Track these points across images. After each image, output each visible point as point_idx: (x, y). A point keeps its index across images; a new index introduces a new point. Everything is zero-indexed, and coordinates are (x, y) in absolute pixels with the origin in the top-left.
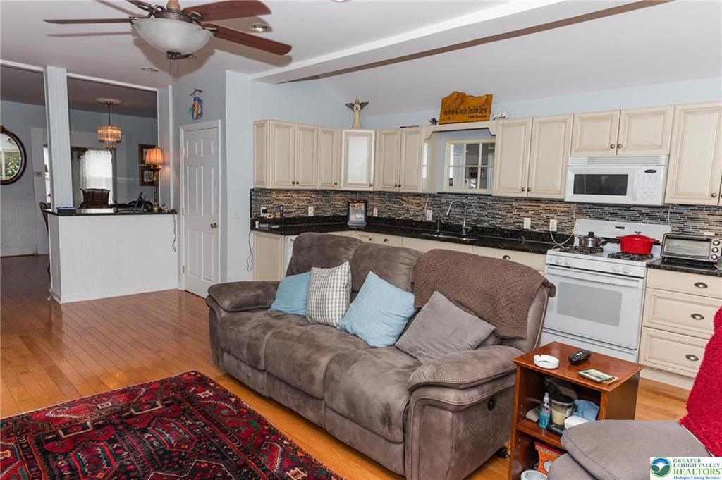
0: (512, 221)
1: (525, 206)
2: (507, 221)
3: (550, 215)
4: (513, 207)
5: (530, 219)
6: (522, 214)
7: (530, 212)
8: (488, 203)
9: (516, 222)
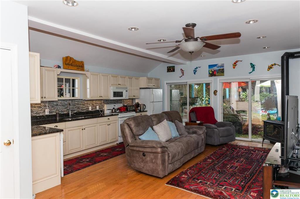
0: (85, 108)
1: (89, 102)
2: (83, 109)
3: (97, 105)
4: (85, 103)
5: (91, 107)
6: (88, 105)
7: (91, 104)
8: (76, 103)
9: (87, 109)
